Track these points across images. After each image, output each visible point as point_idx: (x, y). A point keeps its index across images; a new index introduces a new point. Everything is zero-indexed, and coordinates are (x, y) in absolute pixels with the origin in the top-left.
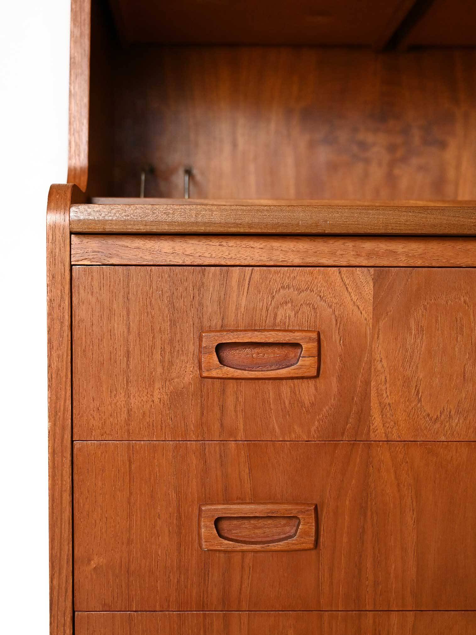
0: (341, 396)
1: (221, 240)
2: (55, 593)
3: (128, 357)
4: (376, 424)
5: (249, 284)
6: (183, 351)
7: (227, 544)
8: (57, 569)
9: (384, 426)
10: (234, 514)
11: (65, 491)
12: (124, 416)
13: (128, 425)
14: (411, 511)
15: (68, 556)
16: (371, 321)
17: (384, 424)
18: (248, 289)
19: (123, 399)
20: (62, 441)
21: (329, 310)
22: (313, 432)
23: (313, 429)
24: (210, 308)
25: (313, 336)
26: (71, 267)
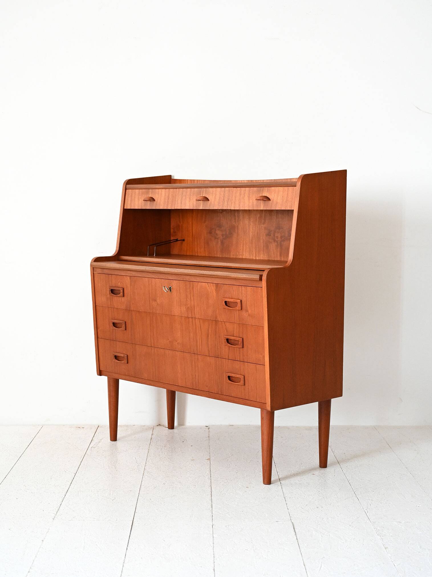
0: (126, 300)
3: (101, 291)
13: (102, 303)
14: (138, 325)
16: (130, 286)
17: (133, 307)
21: (124, 284)
24: (110, 282)
25: (122, 289)
26: (94, 273)
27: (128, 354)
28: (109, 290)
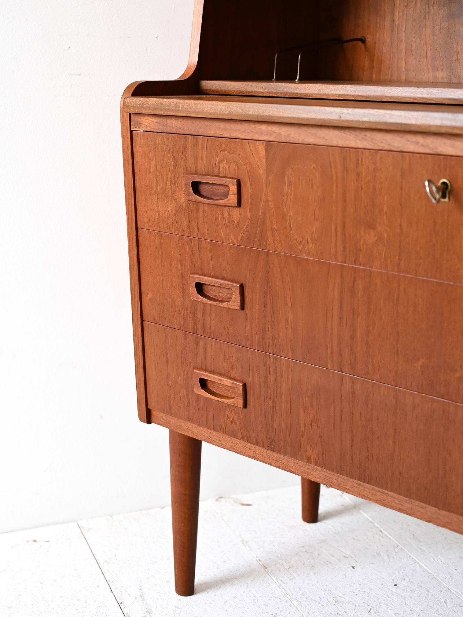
0: (252, 220)
1: (193, 120)
2: (134, 307)
3: (157, 185)
4: (270, 240)
5: (206, 147)
6: (179, 184)
7: (201, 298)
8: (133, 296)
9: (274, 242)
10: (203, 281)
11: (134, 255)
12: (157, 217)
13: (159, 223)
14: (290, 298)
15: (137, 290)
16: (265, 175)
17: (274, 241)
18: (206, 150)
19: (156, 208)
20: (132, 227)
21: (244, 166)
22: (239, 240)
23: (240, 238)
24: (190, 160)
25: (235, 182)
26: (131, 132)
27: (246, 381)
28: (186, 184)
